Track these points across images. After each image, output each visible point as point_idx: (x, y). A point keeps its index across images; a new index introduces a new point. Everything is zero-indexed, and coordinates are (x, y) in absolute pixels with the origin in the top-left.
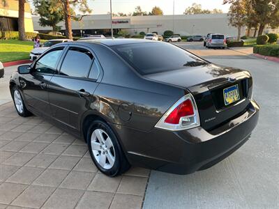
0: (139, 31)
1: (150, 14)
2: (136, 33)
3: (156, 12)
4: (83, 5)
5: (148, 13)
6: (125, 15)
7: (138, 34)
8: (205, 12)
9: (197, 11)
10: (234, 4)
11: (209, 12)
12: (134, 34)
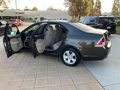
0: (29, 17)
1: (32, 10)
2: (28, 18)
3: (35, 9)
4: (4, 5)
5: (31, 10)
6: (20, 10)
7: (29, 19)
8: (55, 10)
9: (52, 9)
10: (70, 7)
11: (57, 10)
12: (27, 19)
